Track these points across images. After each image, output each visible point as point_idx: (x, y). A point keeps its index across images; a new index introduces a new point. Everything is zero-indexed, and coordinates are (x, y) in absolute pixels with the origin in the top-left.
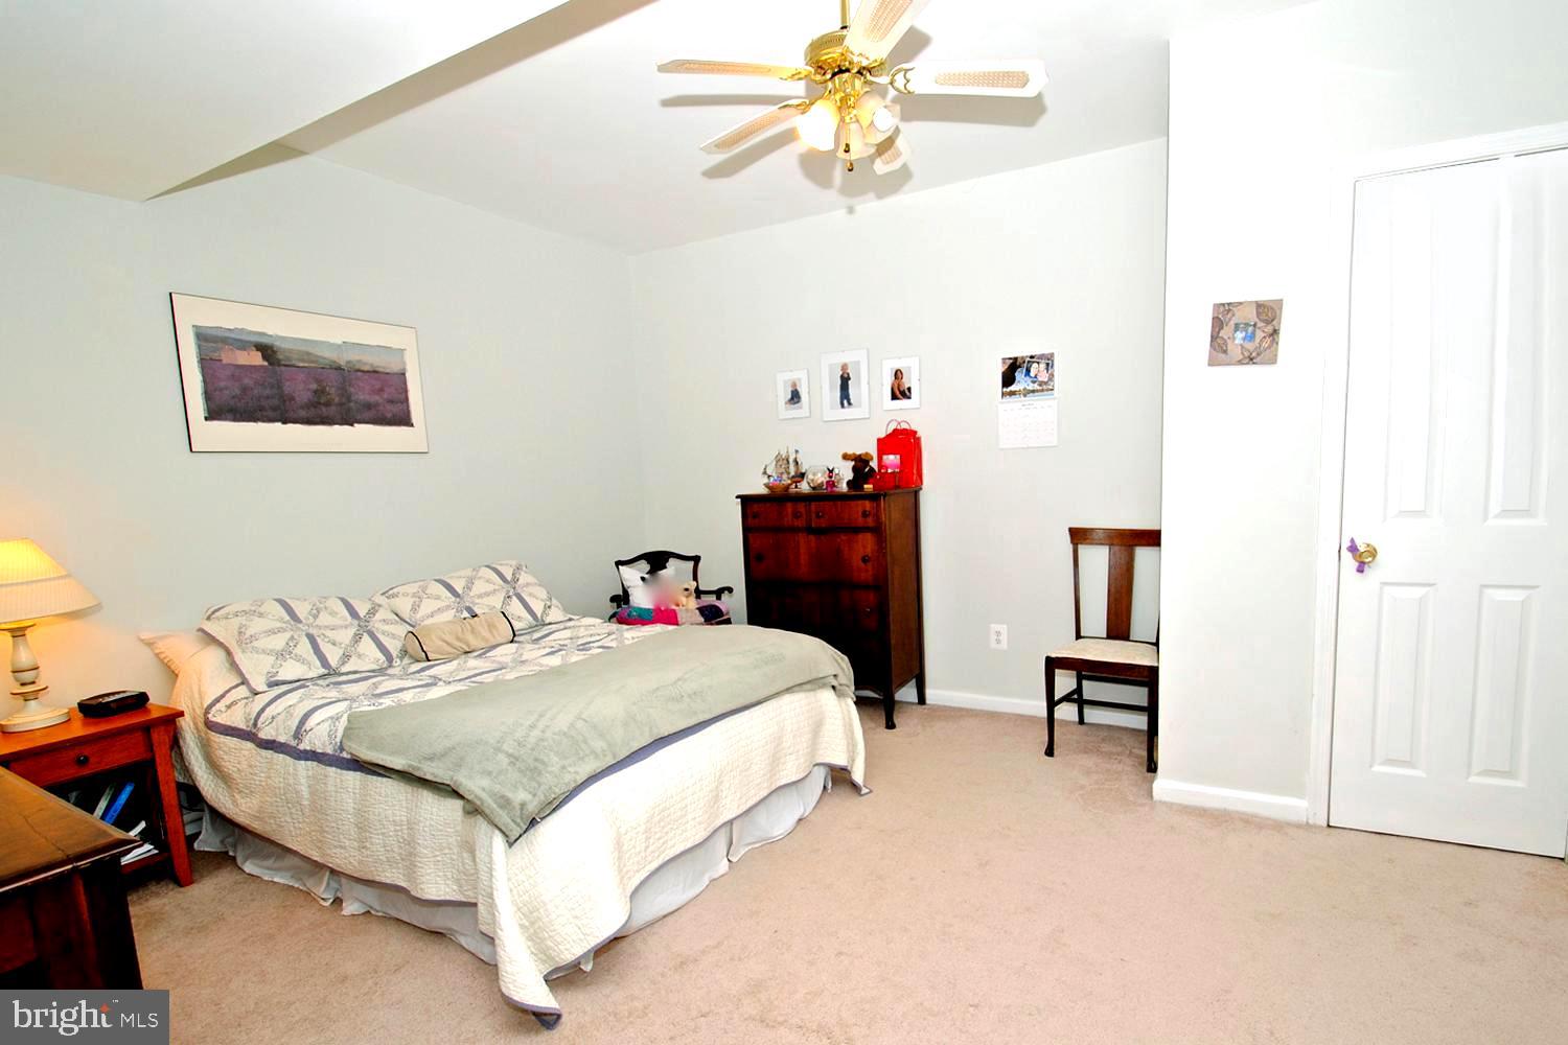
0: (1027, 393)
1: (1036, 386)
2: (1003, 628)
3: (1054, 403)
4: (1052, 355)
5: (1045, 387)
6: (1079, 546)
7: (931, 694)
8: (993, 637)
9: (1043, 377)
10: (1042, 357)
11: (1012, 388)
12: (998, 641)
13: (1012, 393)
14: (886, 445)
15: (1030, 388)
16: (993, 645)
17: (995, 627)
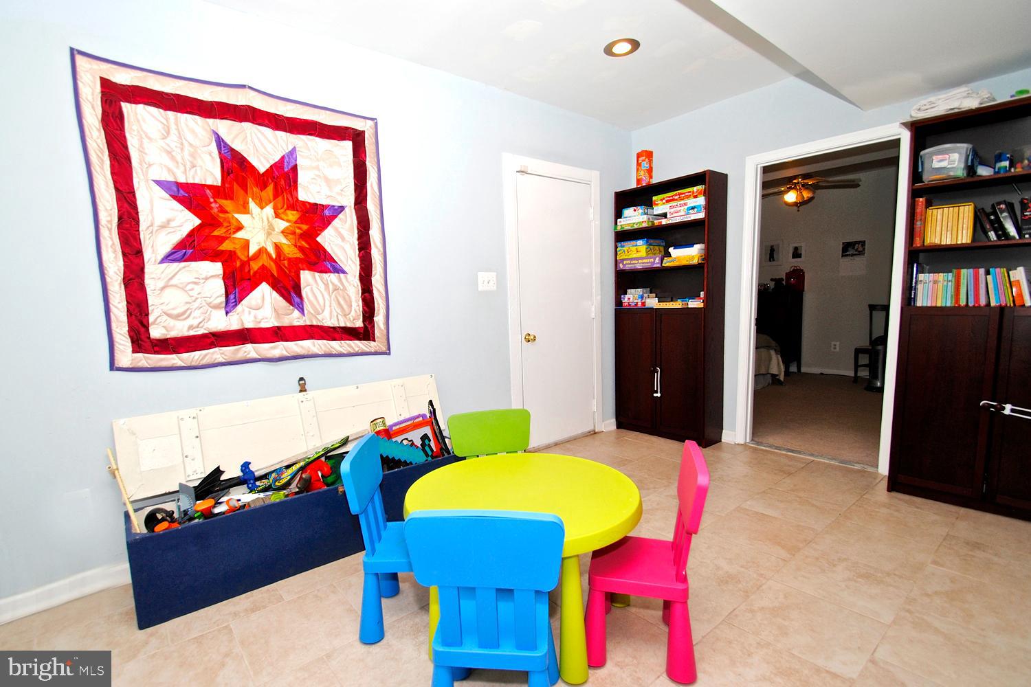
0: (852, 255)
1: (857, 253)
2: (838, 343)
3: (864, 259)
4: (865, 241)
5: (861, 253)
6: (873, 312)
7: (803, 370)
8: (833, 346)
9: (861, 249)
10: (860, 242)
11: (848, 253)
12: (835, 348)
13: (847, 255)
14: (789, 275)
15: (855, 253)
16: (832, 350)
17: (833, 343)
